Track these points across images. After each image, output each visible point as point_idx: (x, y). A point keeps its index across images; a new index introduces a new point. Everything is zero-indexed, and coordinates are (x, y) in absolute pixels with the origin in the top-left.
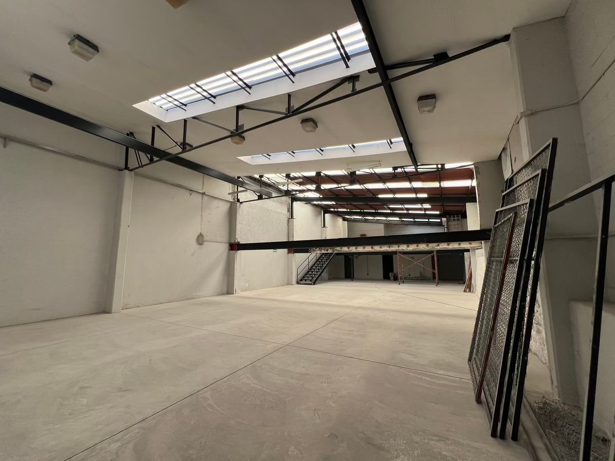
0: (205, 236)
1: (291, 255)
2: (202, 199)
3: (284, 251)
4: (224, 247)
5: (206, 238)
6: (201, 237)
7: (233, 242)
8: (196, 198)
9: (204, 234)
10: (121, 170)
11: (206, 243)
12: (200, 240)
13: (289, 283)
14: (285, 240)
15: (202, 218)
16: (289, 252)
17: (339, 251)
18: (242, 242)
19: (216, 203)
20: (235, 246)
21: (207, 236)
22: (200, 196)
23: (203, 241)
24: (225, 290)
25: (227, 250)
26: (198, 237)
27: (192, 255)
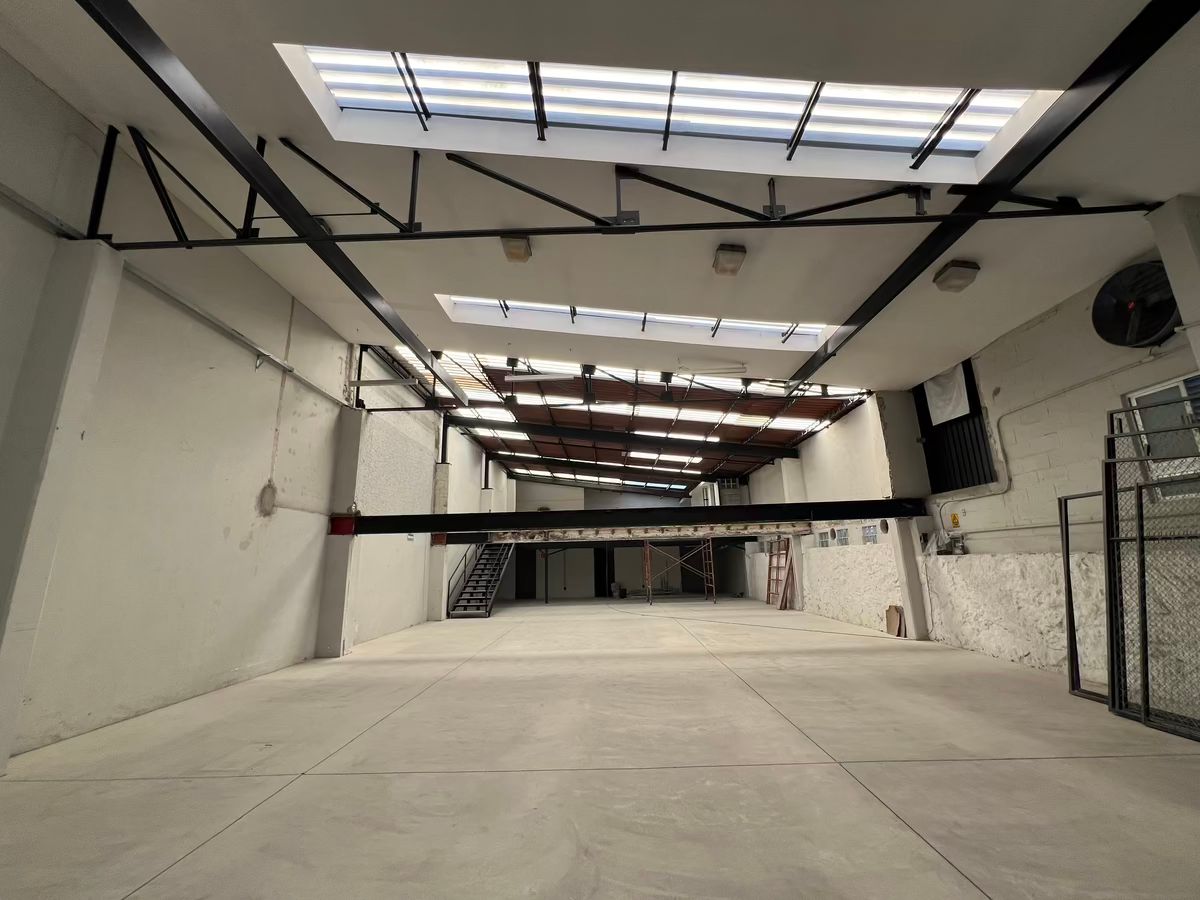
0: (279, 491)
1: (438, 548)
2: (282, 385)
3: (422, 538)
4: (319, 523)
5: (280, 496)
6: (269, 491)
7: (345, 511)
8: (269, 378)
9: (277, 484)
10: (70, 238)
11: (279, 509)
12: (267, 501)
13: (431, 618)
14: (427, 511)
15: (276, 438)
16: (435, 541)
17: (559, 538)
18: (366, 512)
19: (310, 402)
20: (346, 524)
21: (283, 490)
22: (278, 376)
23: (274, 506)
24: (310, 649)
25: (324, 532)
26: (264, 490)
27: (244, 546)
